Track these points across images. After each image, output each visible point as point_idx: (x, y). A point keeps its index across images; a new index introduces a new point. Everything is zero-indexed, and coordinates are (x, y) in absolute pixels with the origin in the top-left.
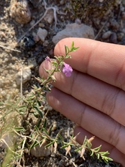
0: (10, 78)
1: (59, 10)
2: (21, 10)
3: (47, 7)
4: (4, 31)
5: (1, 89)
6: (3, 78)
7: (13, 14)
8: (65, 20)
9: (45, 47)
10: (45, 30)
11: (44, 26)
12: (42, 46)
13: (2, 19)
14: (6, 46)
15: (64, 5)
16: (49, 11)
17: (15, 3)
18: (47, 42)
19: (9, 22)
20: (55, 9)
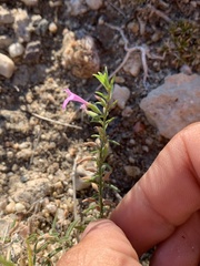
0: (63, 178)
1: (151, 51)
2: (82, 55)
3: (129, 46)
4: (52, 91)
5: (47, 200)
6: (51, 177)
7: (68, 62)
8: (162, 68)
9: (126, 119)
10: (125, 89)
11: (123, 81)
12: (120, 116)
13: (47, 70)
14: (56, 118)
15: (159, 41)
16: (133, 53)
17: (72, 42)
18: (129, 109)
19: (61, 77)
20: (144, 50)
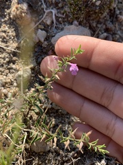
0: (11, 77)
1: (58, 12)
2: (21, 13)
3: (46, 9)
4: (5, 32)
5: (3, 88)
6: (5, 77)
7: (14, 16)
8: (63, 22)
9: (44, 48)
10: (44, 32)
11: (43, 27)
12: (42, 47)
13: (3, 20)
14: (7, 46)
15: (62, 7)
16: (48, 13)
17: (16, 5)
18: (46, 43)
19: (10, 24)
20: (54, 11)
